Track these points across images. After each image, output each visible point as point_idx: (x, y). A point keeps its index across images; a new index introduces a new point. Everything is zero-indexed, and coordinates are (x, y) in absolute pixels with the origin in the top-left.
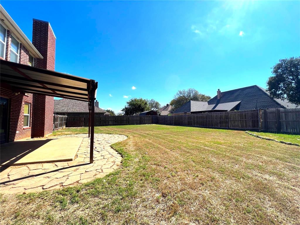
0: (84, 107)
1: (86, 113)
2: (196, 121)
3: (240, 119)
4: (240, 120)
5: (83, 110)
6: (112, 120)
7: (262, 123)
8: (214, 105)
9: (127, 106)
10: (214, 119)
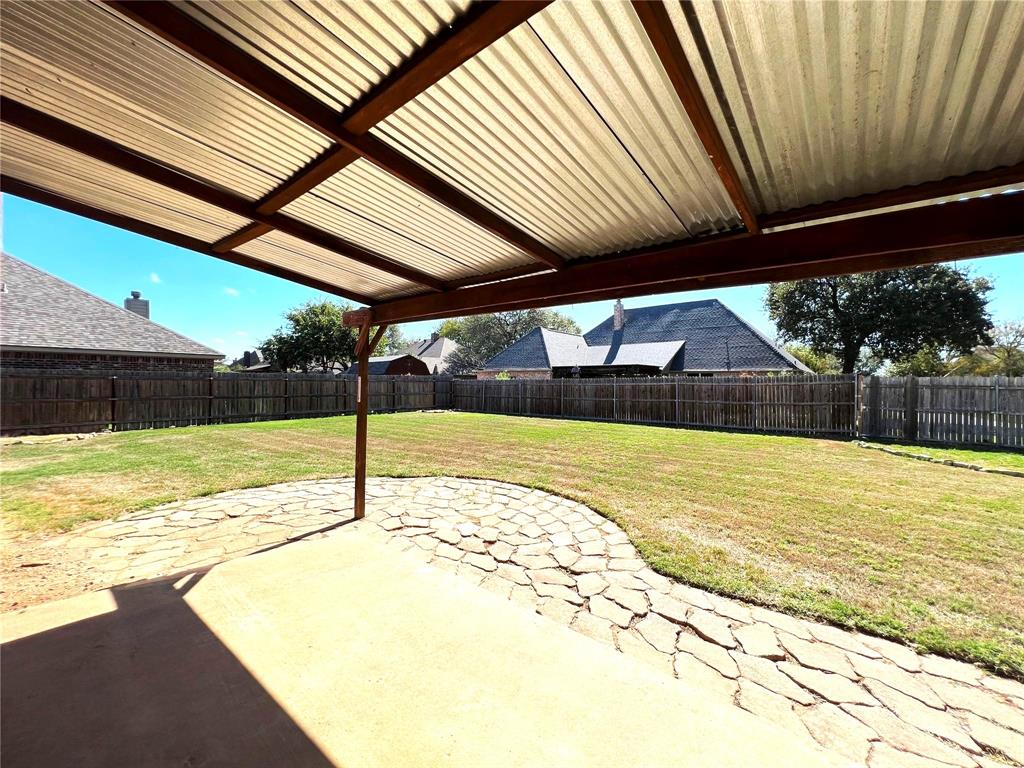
0: (87, 322)
1: (103, 357)
2: (628, 404)
3: (794, 401)
4: (795, 406)
5: (88, 341)
6: (270, 392)
7: (864, 415)
8: (607, 349)
9: (288, 330)
10: (700, 399)
